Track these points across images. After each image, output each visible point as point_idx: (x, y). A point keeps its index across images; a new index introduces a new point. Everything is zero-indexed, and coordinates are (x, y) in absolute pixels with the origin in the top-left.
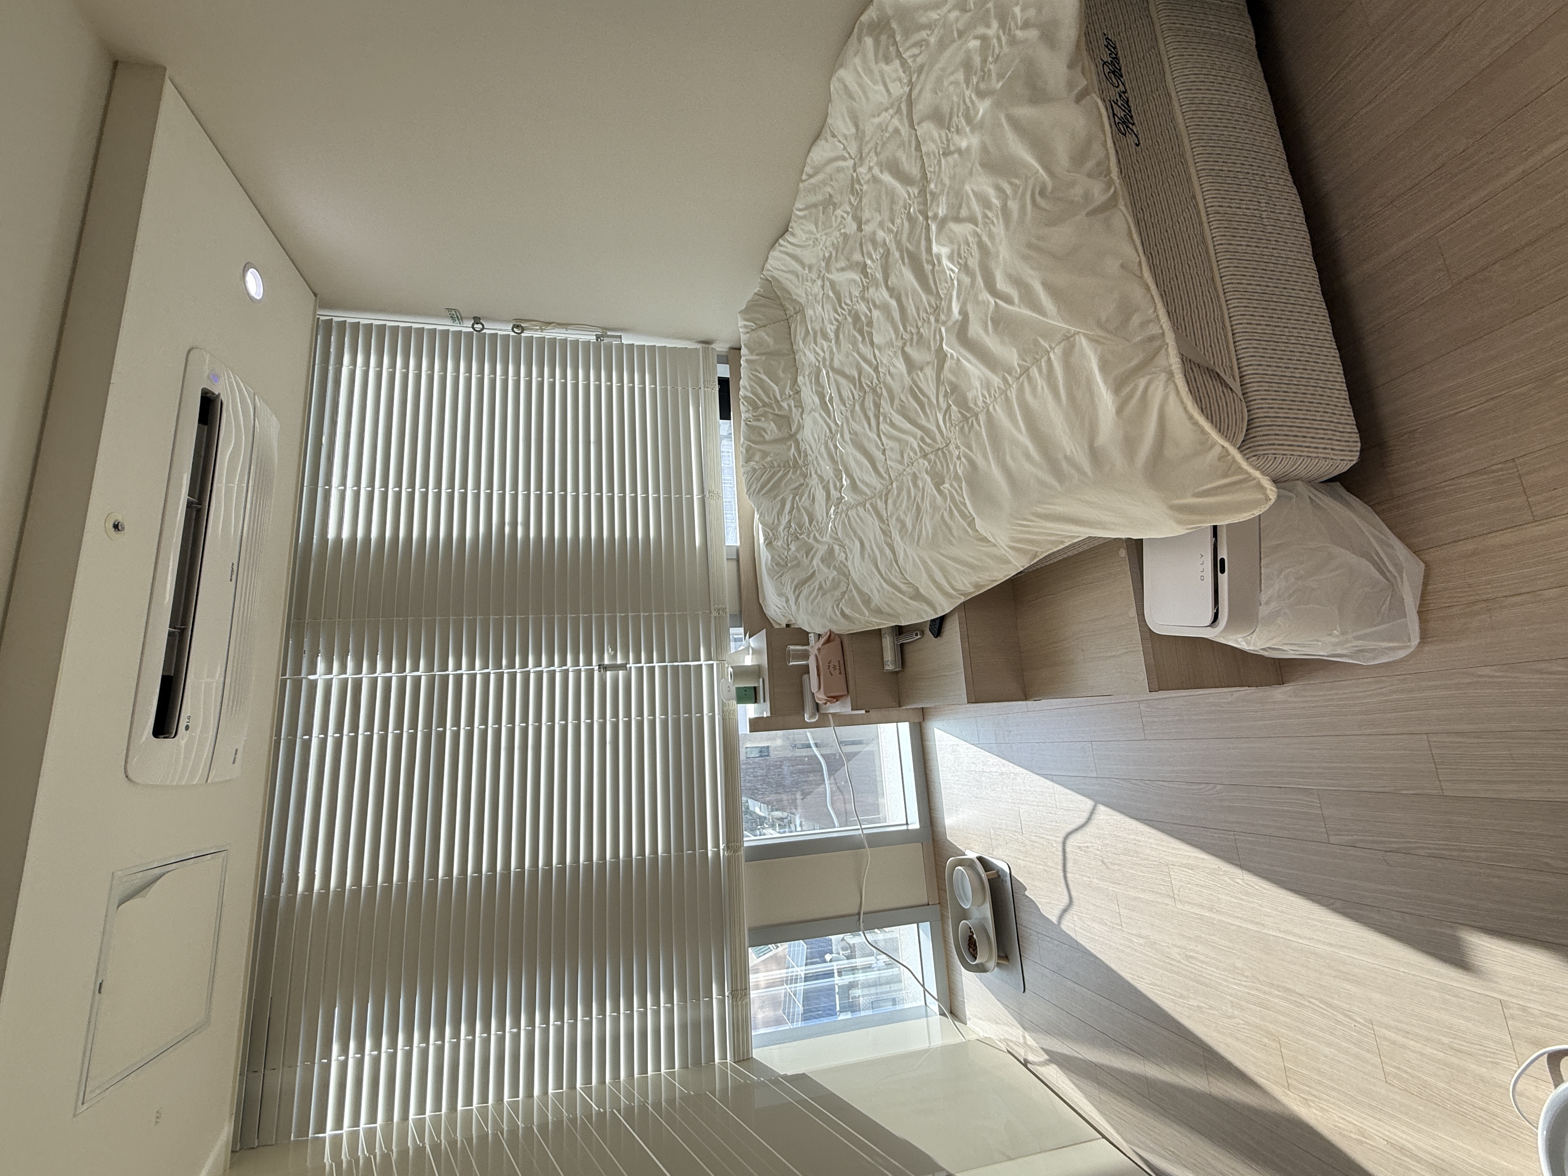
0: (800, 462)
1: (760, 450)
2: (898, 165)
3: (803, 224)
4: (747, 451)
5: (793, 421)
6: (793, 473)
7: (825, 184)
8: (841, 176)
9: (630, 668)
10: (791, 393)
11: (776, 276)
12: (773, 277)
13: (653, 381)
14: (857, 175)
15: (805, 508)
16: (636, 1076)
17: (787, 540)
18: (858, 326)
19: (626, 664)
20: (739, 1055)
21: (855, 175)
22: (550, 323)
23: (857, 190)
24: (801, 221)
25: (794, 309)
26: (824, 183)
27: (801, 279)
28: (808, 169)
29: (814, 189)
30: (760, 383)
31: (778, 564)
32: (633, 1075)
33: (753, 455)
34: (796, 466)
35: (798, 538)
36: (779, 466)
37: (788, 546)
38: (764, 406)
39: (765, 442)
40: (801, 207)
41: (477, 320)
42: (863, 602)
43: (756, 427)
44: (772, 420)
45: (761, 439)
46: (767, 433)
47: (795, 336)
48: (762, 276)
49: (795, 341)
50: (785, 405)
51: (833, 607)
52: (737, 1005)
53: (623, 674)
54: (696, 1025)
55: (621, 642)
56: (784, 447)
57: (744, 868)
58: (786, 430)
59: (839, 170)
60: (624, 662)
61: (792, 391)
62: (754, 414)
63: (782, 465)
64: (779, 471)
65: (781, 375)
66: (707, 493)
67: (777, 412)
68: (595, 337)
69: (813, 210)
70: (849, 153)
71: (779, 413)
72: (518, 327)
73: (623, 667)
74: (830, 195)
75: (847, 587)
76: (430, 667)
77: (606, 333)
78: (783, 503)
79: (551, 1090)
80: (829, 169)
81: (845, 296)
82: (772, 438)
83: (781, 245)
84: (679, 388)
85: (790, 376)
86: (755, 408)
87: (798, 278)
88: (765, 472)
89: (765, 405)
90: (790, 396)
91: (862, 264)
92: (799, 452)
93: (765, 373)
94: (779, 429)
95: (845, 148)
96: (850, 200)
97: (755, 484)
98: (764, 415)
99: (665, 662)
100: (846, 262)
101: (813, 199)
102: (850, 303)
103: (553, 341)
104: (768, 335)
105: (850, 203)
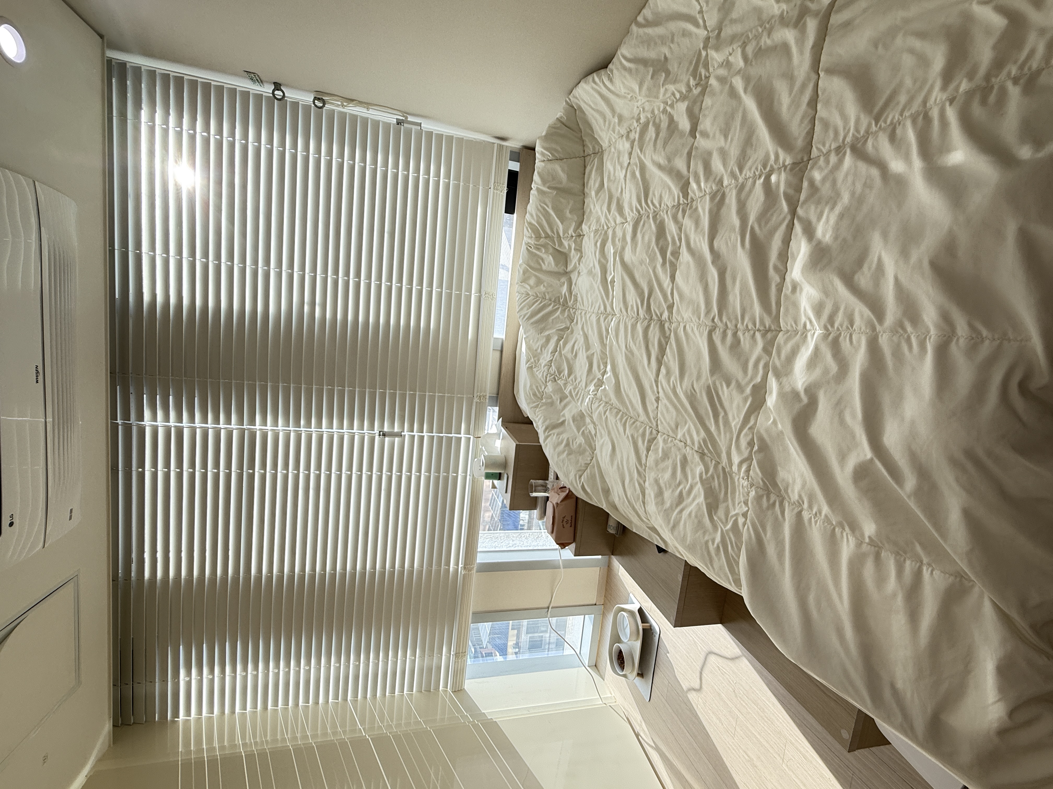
0: (570, 304)
1: (536, 276)
2: (772, 102)
3: (625, 77)
4: (524, 273)
5: (571, 261)
6: (561, 313)
7: (663, 43)
8: (686, 42)
9: (405, 435)
10: (574, 235)
11: (582, 107)
12: (580, 108)
13: (448, 176)
14: (707, 55)
15: (565, 357)
16: (387, 694)
17: (546, 378)
18: (661, 243)
19: (402, 432)
20: (456, 687)
21: (704, 53)
22: (352, 100)
23: (700, 75)
24: (623, 72)
25: (594, 148)
26: (663, 40)
27: (607, 123)
28: (647, 12)
29: (648, 42)
30: (547, 215)
31: (535, 395)
32: (385, 695)
33: (529, 278)
34: (565, 305)
35: (555, 381)
36: (550, 300)
37: (546, 382)
38: (546, 238)
39: (540, 270)
40: (628, 55)
41: (277, 86)
42: (603, 490)
43: (536, 255)
44: (551, 254)
45: (539, 267)
46: (544, 263)
47: (588, 180)
48: (567, 99)
49: (588, 183)
50: (566, 243)
51: (575, 476)
52: (458, 662)
53: (398, 441)
54: (430, 670)
55: (399, 415)
56: (558, 282)
57: (475, 575)
58: (563, 268)
59: (685, 33)
60: (400, 431)
61: (575, 233)
62: (536, 243)
63: (553, 300)
64: (550, 304)
65: (568, 215)
66: (483, 293)
67: (557, 247)
68: (395, 120)
69: (641, 68)
70: (704, 21)
71: (558, 249)
72: (319, 99)
73: (399, 435)
74: (666, 58)
75: (591, 460)
76: (241, 421)
77: (407, 118)
78: (548, 339)
79: (330, 700)
80: (674, 26)
81: (654, 195)
82: (549, 269)
83: (594, 81)
84: (471, 185)
85: (576, 218)
86: (538, 237)
87: (605, 121)
88: (537, 301)
89: (547, 236)
90: (572, 236)
91: (686, 178)
92: (571, 293)
93: (553, 209)
94: (557, 265)
95: (701, 12)
96: (689, 81)
97: (526, 309)
98: (545, 246)
99: (433, 433)
100: (666, 162)
101: (644, 53)
102: (658, 206)
103: (354, 118)
104: (563, 170)
105: (688, 85)
